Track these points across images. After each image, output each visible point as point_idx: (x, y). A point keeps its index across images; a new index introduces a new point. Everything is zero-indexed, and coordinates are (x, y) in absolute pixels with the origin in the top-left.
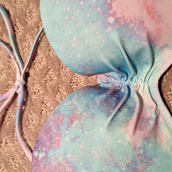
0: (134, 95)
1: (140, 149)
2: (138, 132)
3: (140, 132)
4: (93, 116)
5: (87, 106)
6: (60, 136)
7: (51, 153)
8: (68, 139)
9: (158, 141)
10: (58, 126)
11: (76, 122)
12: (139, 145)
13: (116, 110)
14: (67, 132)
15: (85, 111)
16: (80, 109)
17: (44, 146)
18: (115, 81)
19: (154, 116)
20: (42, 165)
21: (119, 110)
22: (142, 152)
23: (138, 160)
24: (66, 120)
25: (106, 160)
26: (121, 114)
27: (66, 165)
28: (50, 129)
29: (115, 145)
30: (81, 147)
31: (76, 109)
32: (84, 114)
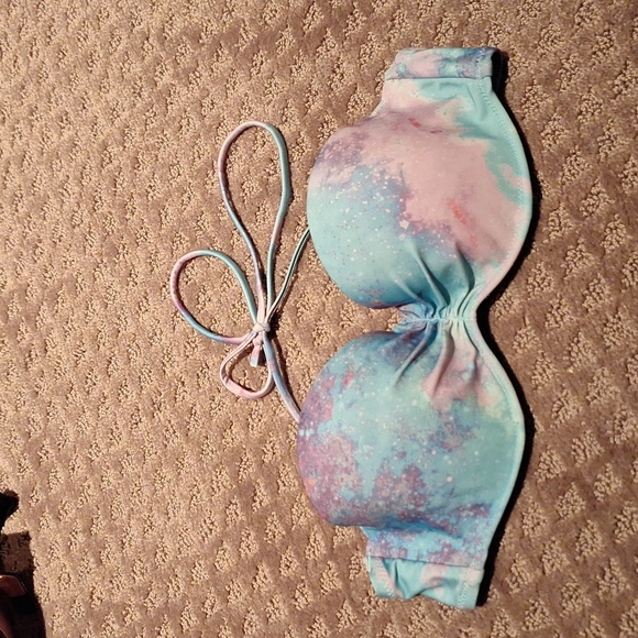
0: (441, 338)
1: (448, 414)
2: (442, 390)
3: (445, 389)
4: (375, 371)
5: (368, 359)
6: (331, 402)
7: (321, 427)
8: (341, 405)
9: (480, 404)
10: (328, 390)
11: (352, 382)
12: (446, 409)
13: (409, 360)
14: (341, 396)
15: (364, 365)
16: (358, 363)
17: (311, 419)
18: (418, 320)
19: (471, 366)
20: (311, 447)
21: (414, 360)
22: (451, 418)
23: (446, 429)
24: (338, 381)
25: (396, 431)
26: (417, 366)
27: (341, 440)
28: (318, 396)
29: (408, 409)
30: (361, 414)
31: (352, 364)
32: (363, 370)
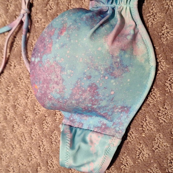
0: (117, 16)
1: (117, 57)
2: (116, 43)
3: (118, 43)
4: (79, 28)
5: (75, 21)
6: (51, 43)
7: (44, 57)
8: (57, 46)
9: (135, 54)
10: (51, 36)
11: (65, 33)
12: (116, 54)
13: (99, 24)
14: (57, 40)
15: (73, 24)
16: (69, 23)
17: (39, 52)
19: (132, 32)
20: (38, 68)
21: (102, 25)
22: (118, 60)
23: (115, 66)
24: (57, 32)
25: (87, 64)
26: (103, 29)
27: (56, 66)
28: (44, 39)
29: (95, 52)
30: (68, 52)
31: (66, 23)
32: (72, 27)
